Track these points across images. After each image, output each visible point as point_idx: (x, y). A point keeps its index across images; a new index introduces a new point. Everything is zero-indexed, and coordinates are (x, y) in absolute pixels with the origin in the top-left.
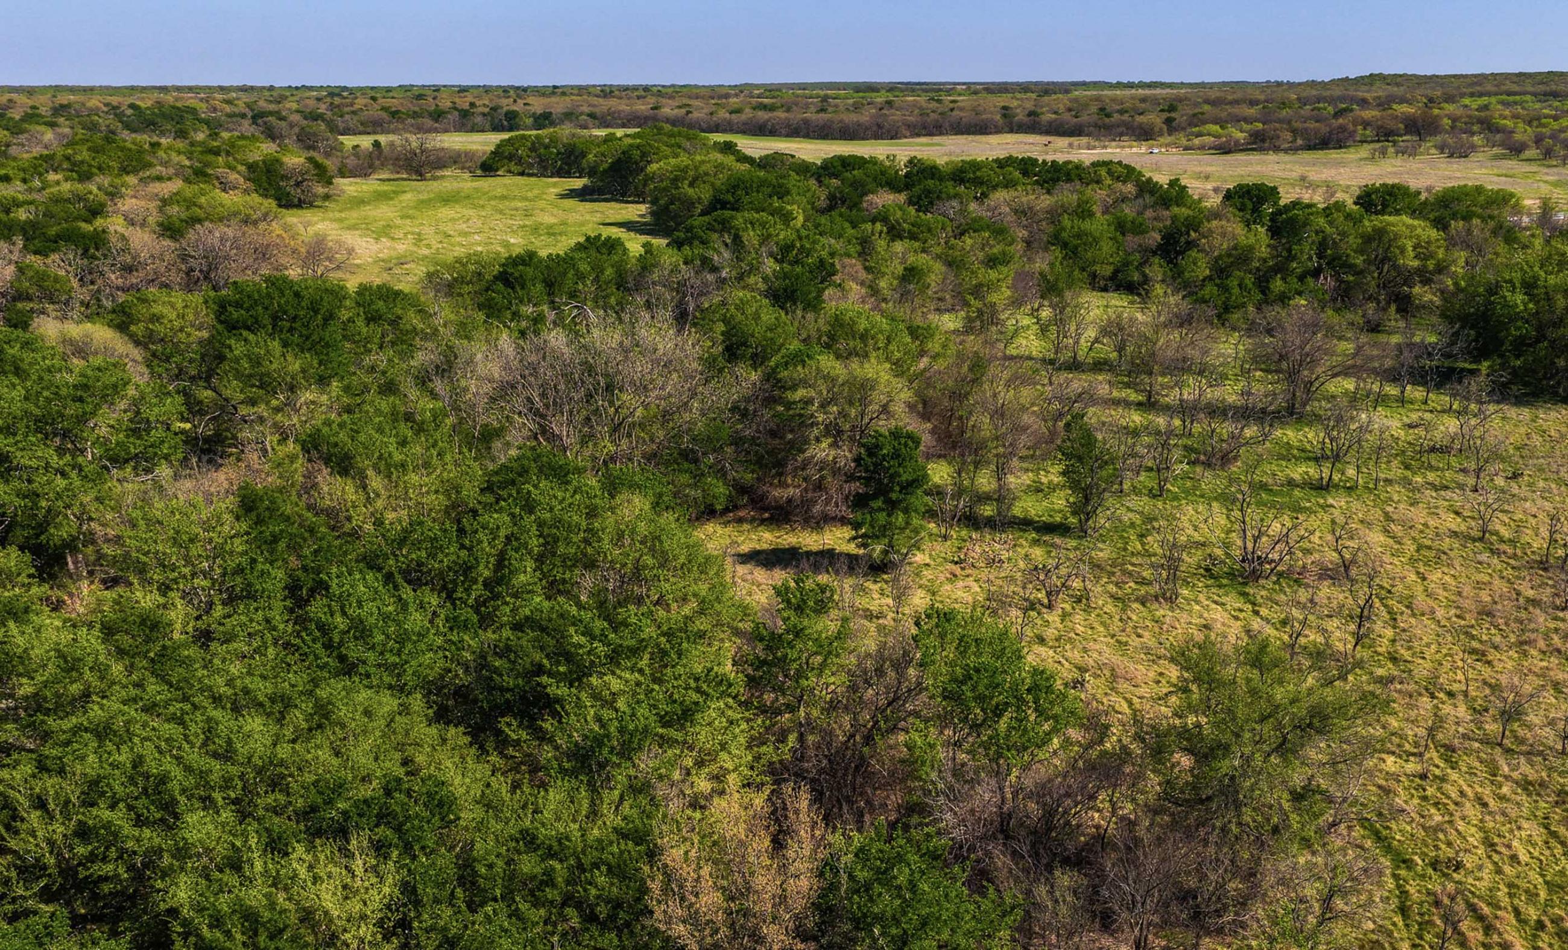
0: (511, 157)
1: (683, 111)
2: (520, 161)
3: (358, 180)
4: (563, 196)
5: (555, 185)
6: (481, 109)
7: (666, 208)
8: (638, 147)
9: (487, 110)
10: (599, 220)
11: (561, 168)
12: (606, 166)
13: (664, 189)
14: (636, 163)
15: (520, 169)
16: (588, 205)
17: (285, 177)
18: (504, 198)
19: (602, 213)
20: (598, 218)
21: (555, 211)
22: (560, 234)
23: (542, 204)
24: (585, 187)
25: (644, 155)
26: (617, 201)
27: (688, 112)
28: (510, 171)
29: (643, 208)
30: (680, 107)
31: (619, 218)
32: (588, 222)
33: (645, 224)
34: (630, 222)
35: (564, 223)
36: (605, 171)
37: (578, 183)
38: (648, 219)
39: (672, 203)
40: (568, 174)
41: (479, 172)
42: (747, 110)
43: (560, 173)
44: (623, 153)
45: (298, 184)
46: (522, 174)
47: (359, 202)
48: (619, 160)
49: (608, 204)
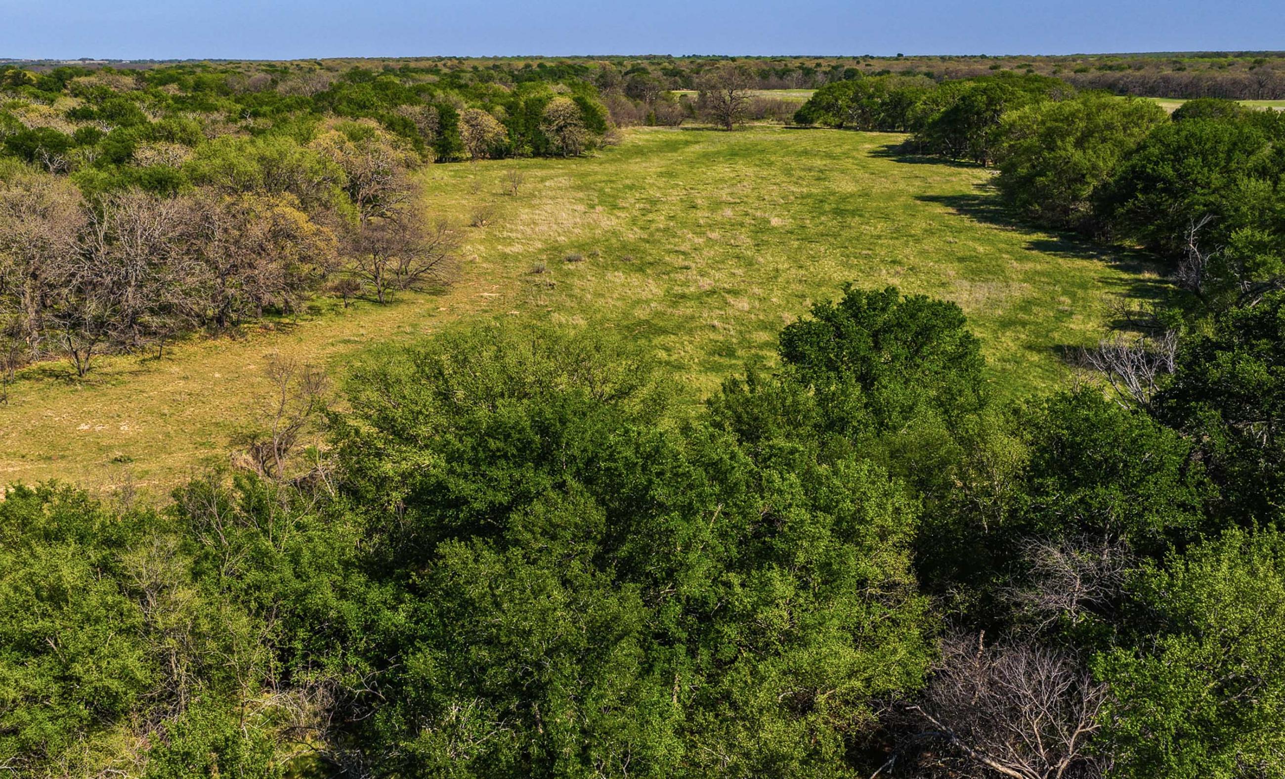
0: (828, 108)
1: (1025, 70)
2: (838, 112)
3: (661, 128)
4: (876, 154)
5: (872, 140)
6: (824, 69)
7: (1028, 180)
8: (984, 91)
9: (828, 69)
10: (920, 193)
11: (884, 121)
12: (936, 116)
13: (1028, 150)
14: (978, 113)
15: (837, 121)
16: (907, 167)
17: (548, 121)
18: (806, 153)
19: (924, 179)
20: (916, 187)
21: (860, 174)
22: (854, 213)
23: (848, 163)
24: (907, 143)
25: (991, 102)
26: (946, 162)
27: (1030, 71)
28: (826, 123)
29: (985, 175)
30: (1019, 67)
31: (947, 190)
32: (901, 192)
33: (986, 201)
34: (964, 197)
35: (865, 194)
36: (935, 124)
37: (899, 138)
38: (992, 192)
39: (1042, 174)
40: (892, 128)
41: (794, 124)
42: (1092, 70)
43: (882, 127)
44: (963, 99)
45: (560, 129)
46: (839, 126)
47: (639, 151)
48: (956, 110)
49: (934, 168)
